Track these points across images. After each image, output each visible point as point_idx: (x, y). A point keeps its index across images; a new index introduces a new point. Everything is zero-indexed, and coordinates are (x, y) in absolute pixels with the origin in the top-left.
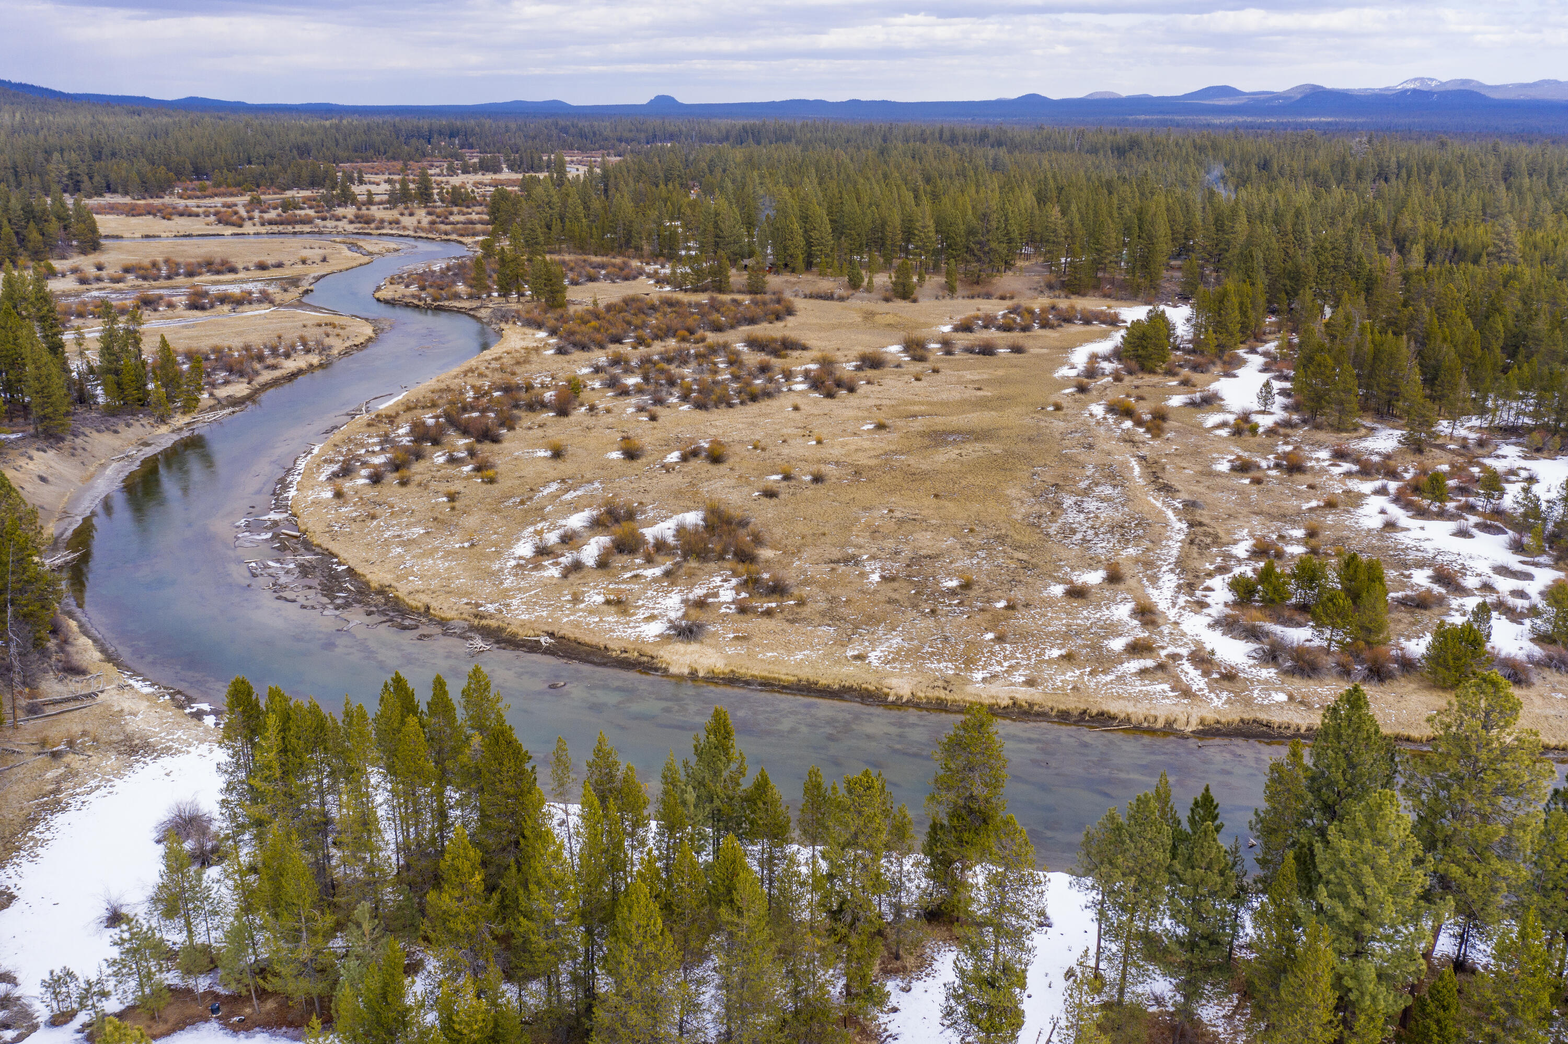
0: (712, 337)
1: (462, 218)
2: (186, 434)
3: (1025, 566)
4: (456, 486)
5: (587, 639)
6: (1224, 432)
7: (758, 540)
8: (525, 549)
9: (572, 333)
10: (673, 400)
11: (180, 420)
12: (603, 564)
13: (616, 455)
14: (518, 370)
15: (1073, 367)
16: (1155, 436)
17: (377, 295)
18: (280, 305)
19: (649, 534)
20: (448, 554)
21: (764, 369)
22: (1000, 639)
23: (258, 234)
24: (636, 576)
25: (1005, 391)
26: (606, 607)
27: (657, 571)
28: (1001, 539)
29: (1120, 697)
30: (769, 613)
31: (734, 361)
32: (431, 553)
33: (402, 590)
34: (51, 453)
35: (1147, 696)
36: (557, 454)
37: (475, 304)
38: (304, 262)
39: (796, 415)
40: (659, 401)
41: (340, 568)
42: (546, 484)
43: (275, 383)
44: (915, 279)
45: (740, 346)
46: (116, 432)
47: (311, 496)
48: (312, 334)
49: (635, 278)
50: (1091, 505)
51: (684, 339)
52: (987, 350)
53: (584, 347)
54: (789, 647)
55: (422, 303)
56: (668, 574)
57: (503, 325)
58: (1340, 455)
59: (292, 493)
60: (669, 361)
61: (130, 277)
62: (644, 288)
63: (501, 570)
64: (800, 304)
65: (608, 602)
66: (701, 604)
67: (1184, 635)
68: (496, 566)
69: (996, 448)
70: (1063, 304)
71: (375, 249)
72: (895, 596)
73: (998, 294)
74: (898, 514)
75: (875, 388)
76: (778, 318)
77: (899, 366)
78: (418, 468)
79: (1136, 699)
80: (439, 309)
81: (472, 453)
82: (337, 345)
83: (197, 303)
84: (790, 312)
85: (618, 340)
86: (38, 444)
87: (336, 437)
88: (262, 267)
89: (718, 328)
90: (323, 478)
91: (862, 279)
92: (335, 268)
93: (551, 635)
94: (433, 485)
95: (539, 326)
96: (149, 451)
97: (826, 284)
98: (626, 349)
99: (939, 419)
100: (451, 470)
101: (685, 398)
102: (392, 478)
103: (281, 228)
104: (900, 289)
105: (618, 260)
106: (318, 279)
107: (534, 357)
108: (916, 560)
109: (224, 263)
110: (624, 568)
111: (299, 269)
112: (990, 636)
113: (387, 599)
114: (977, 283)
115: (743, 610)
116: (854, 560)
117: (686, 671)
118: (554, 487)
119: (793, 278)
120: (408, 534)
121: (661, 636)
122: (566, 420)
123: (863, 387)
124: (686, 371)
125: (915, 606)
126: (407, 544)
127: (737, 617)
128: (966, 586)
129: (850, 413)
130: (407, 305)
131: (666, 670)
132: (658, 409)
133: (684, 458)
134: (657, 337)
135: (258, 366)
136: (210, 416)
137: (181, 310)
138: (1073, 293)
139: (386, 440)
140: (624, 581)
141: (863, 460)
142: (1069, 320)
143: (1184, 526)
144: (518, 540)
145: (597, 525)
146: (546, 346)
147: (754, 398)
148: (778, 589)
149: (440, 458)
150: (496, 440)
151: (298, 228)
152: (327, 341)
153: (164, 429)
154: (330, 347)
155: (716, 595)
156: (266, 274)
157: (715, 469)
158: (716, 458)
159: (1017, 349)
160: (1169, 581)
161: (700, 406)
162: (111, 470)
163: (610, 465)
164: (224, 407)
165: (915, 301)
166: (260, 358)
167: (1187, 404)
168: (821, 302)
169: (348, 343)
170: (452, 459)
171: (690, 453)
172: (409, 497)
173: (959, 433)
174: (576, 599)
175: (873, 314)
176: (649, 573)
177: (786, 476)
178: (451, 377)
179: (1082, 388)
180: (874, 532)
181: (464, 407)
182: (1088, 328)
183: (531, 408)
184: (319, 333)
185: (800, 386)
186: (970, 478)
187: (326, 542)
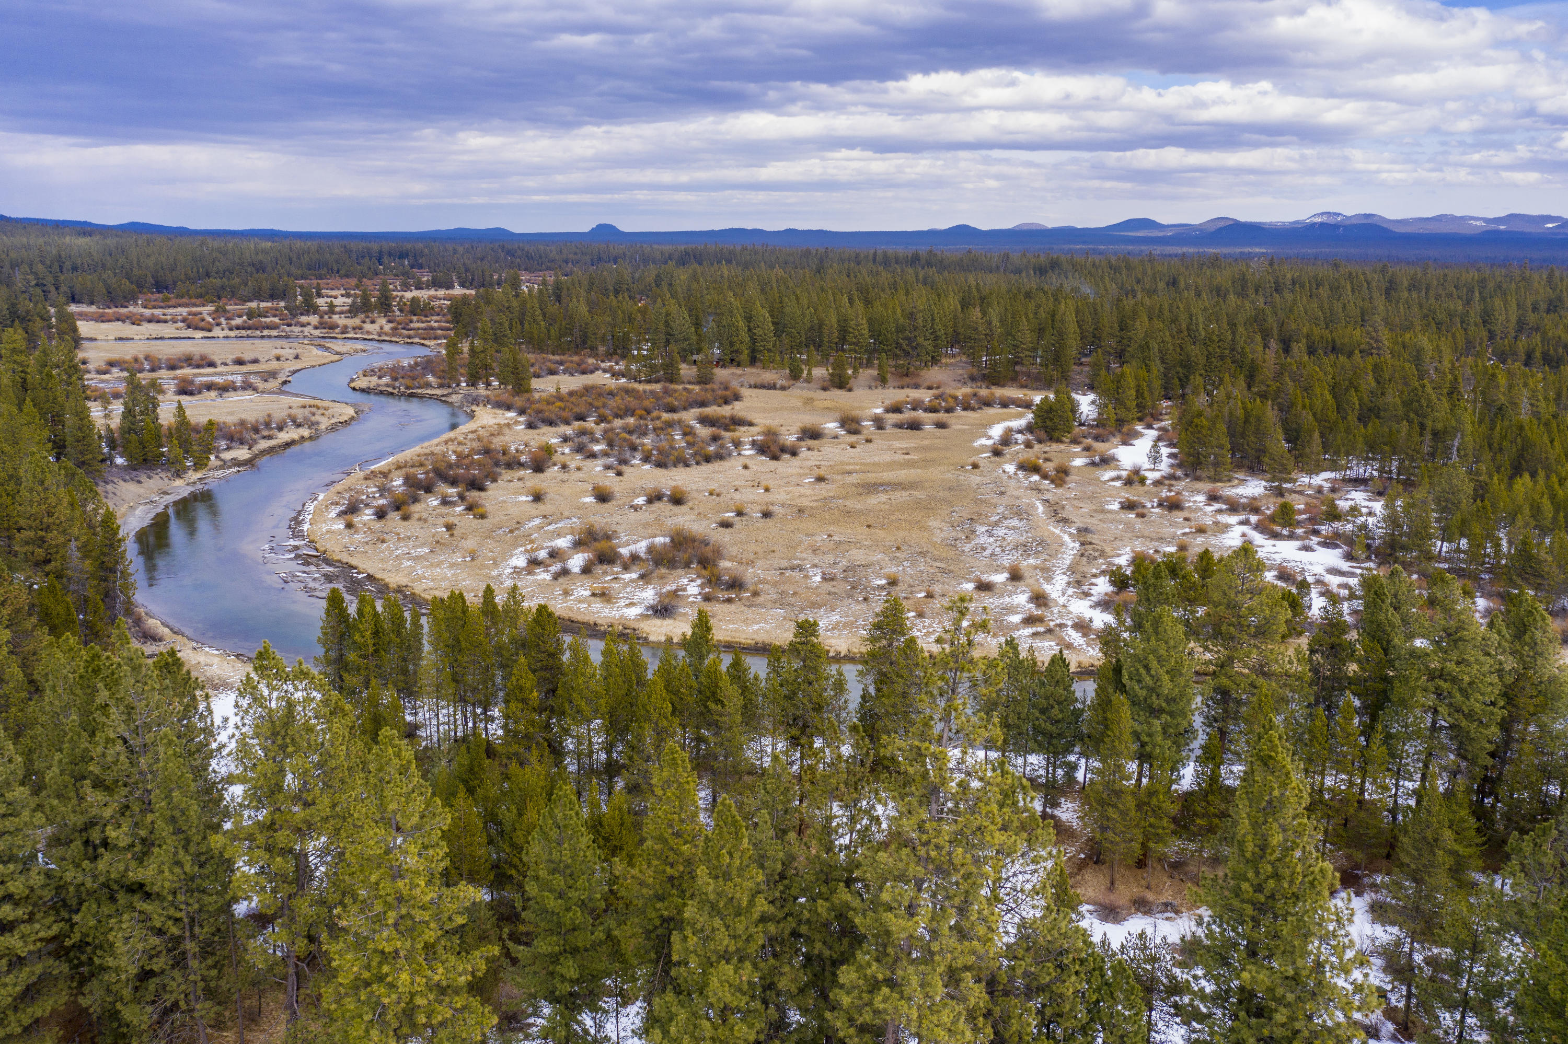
0: (666, 416)
1: (423, 325)
2: (199, 486)
3: (943, 571)
4: (452, 520)
5: (580, 618)
6: (1118, 484)
7: (718, 555)
8: (520, 561)
9: (540, 411)
10: (636, 462)
11: (193, 476)
12: (587, 570)
13: (590, 500)
14: (494, 440)
15: (990, 438)
16: (1058, 486)
17: (352, 385)
18: (263, 392)
19: (624, 551)
20: (452, 566)
21: (715, 438)
22: (920, 615)
23: (227, 337)
24: (616, 578)
25: (929, 455)
26: (592, 598)
27: (634, 576)
28: (923, 554)
30: (729, 601)
31: (688, 432)
32: (439, 564)
33: (418, 589)
35: (1037, 649)
36: (538, 498)
37: (446, 391)
38: (278, 359)
39: (746, 472)
40: (624, 462)
41: (360, 576)
42: (531, 519)
43: (271, 450)
44: (850, 372)
45: (693, 423)
46: (139, 482)
47: (324, 527)
48: (300, 414)
49: (592, 372)
50: (1000, 532)
51: (641, 418)
52: (915, 426)
53: (551, 423)
54: (747, 622)
55: (396, 391)
56: (642, 577)
57: (474, 408)
58: (1213, 498)
59: (306, 527)
60: (631, 432)
61: (115, 370)
62: (601, 379)
63: (500, 575)
64: (745, 392)
65: (594, 595)
66: (672, 595)
67: (1070, 613)
68: (495, 573)
69: (919, 494)
70: (984, 392)
71: (344, 349)
72: (833, 590)
73: (926, 384)
74: (836, 538)
75: (815, 453)
76: (726, 402)
77: (836, 437)
78: (416, 508)
80: (412, 395)
81: (462, 497)
82: (325, 423)
83: (185, 389)
84: (737, 397)
85: (582, 418)
87: (338, 488)
88: (240, 362)
89: (672, 410)
90: (333, 514)
91: (802, 371)
92: (308, 364)
94: (432, 520)
95: (509, 408)
96: (170, 499)
97: (769, 376)
98: (590, 424)
99: (869, 475)
100: (445, 510)
101: (646, 459)
102: (395, 516)
103: (249, 332)
104: (837, 380)
105: (576, 358)
106: (294, 372)
107: (506, 431)
108: (851, 568)
109: (203, 358)
110: (605, 573)
111: (274, 365)
112: (912, 614)
113: (405, 597)
114: (907, 375)
115: (707, 599)
116: (801, 568)
117: (663, 639)
118: (537, 521)
119: (738, 371)
120: (415, 552)
121: (641, 615)
122: (542, 475)
123: (804, 452)
124: (646, 440)
125: (851, 596)
126: (417, 559)
127: (703, 603)
128: (893, 583)
129: (795, 470)
130: (381, 393)
131: (646, 639)
132: (624, 468)
133: (650, 501)
134: (617, 416)
135: (255, 436)
136: (218, 474)
137: (173, 395)
138: (994, 384)
139: (382, 490)
140: (606, 582)
141: (805, 503)
142: (988, 403)
143: (1077, 545)
144: (512, 556)
145: (578, 544)
146: (516, 422)
147: (708, 459)
148: (736, 585)
149: (433, 502)
150: (482, 489)
151: (266, 332)
152: (313, 418)
153: (179, 482)
154: (318, 423)
155: (685, 590)
156: (244, 369)
157: (677, 509)
158: (677, 500)
159: (941, 425)
160: (1061, 580)
161: (660, 465)
162: (139, 511)
163: (585, 506)
164: (230, 467)
165: (850, 390)
166: (256, 430)
167: (1088, 464)
168: (765, 391)
169: (334, 421)
170: (445, 502)
171: (654, 498)
172: (412, 528)
173: (889, 484)
174: (566, 593)
175: (812, 400)
176: (627, 576)
177: (740, 514)
178: (434, 445)
179: (997, 453)
180: (816, 551)
181: (450, 466)
182: (1005, 410)
183: (509, 466)
184: (306, 412)
185: (748, 451)
186: (898, 515)
187: (345, 558)
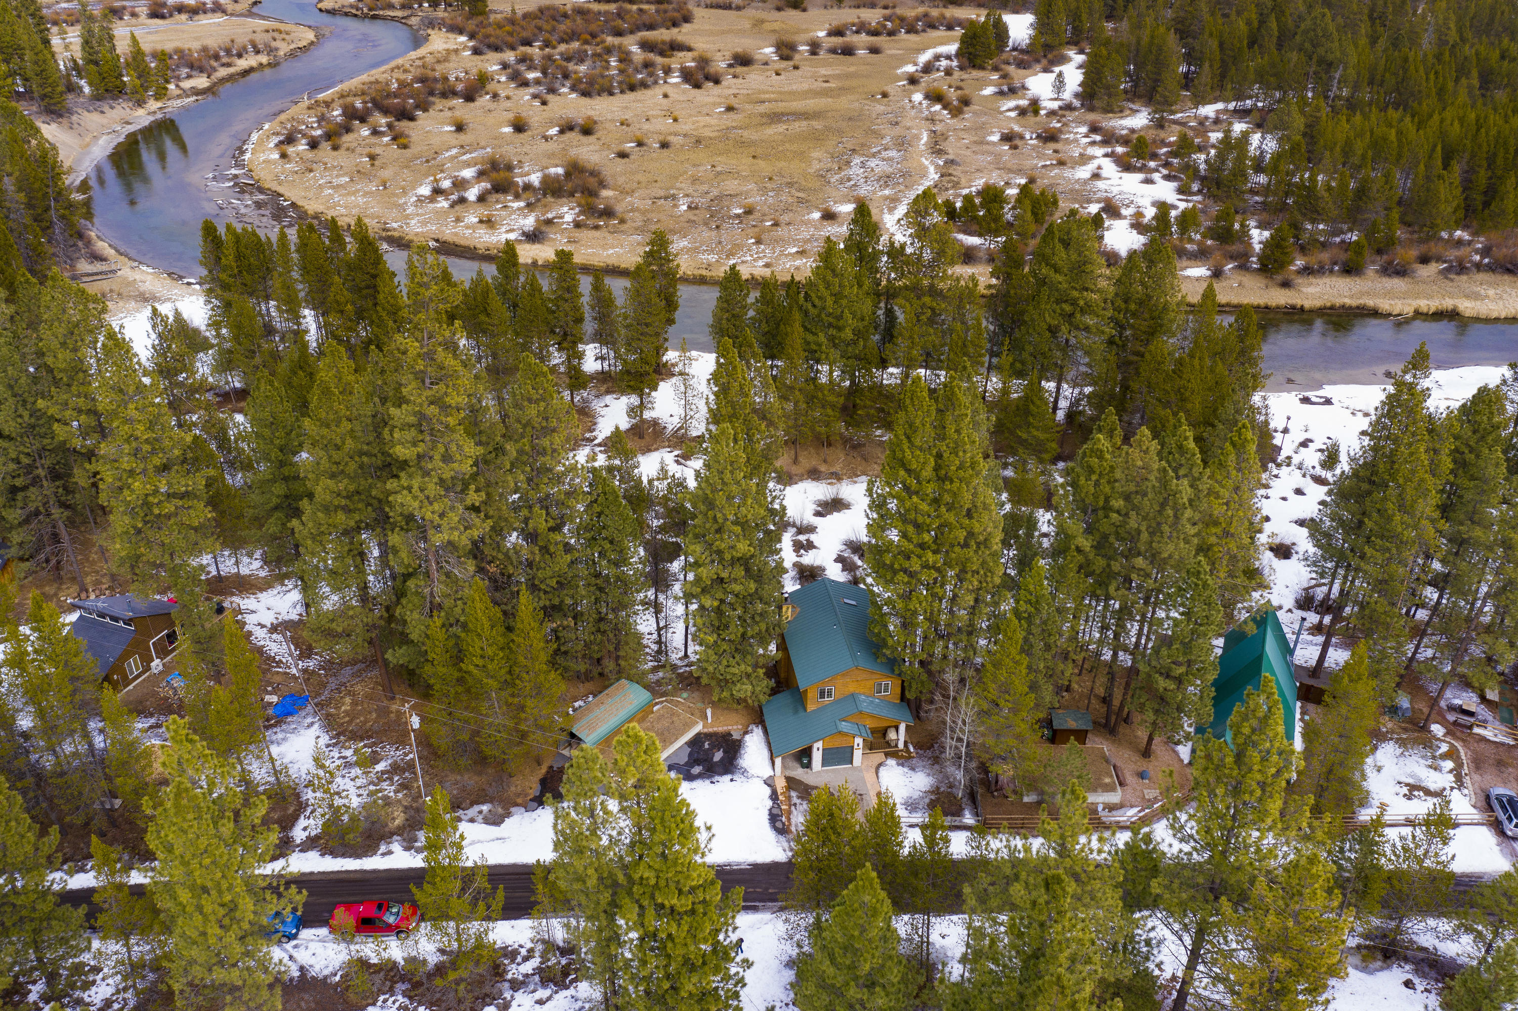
0: (610, 40)
2: (159, 116)
3: (800, 201)
4: (378, 150)
5: (463, 242)
6: (1013, 114)
7: (602, 184)
8: (425, 190)
9: (487, 36)
10: (565, 90)
11: (153, 105)
12: (481, 199)
13: (508, 130)
14: (438, 67)
15: (916, 64)
16: (954, 116)
17: (320, 6)
18: (232, 15)
19: (519, 180)
20: (366, 194)
21: (647, 65)
22: (759, 242)
24: (505, 207)
25: (847, 83)
26: (479, 225)
27: (522, 204)
28: (790, 185)
30: (597, 227)
31: (625, 58)
32: (354, 193)
34: (54, 126)
36: (460, 128)
37: (406, 13)
39: (665, 101)
40: (552, 91)
41: (286, 203)
42: (449, 149)
43: (231, 78)
45: (635, 49)
46: (102, 112)
47: (262, 157)
48: (260, 38)
50: (873, 163)
51: (586, 42)
52: (848, 51)
53: (497, 49)
54: (604, 247)
55: (359, 13)
56: (529, 205)
57: (430, 31)
58: (1094, 129)
59: (247, 156)
60: (568, 59)
63: (405, 203)
64: (699, 13)
65: (481, 221)
66: (549, 222)
68: (402, 201)
69: (817, 124)
70: (935, 13)
72: (693, 218)
73: (882, 4)
74: (719, 169)
75: (740, 81)
76: (675, 24)
77: (766, 64)
78: (347, 139)
80: (375, 17)
81: (390, 126)
82: (283, 48)
83: (157, 12)
84: (687, 19)
85: (528, 43)
86: (43, 118)
87: (283, 117)
89: (619, 33)
90: (272, 145)
93: (437, 241)
94: (359, 150)
95: (461, 32)
96: (131, 128)
98: (535, 51)
99: (781, 104)
100: (374, 140)
101: (573, 89)
102: (326, 146)
107: (453, 57)
108: (719, 198)
110: (497, 202)
112: (752, 241)
115: (578, 226)
116: (674, 197)
117: (530, 261)
118: (454, 151)
120: (335, 182)
121: (516, 240)
122: (471, 105)
123: (728, 80)
124: (582, 68)
125: (706, 224)
126: (336, 188)
127: (573, 230)
128: (749, 212)
129: (710, 100)
132: (550, 98)
133: (562, 132)
134: (562, 40)
135: (215, 64)
136: (178, 103)
137: (143, 18)
139: (321, 119)
140: (496, 210)
141: (707, 133)
142: (933, 26)
143: (937, 177)
144: (421, 185)
145: (481, 174)
146: (465, 48)
147: (632, 88)
148: (608, 213)
149: (365, 132)
150: (412, 119)
152: (274, 44)
153: (141, 112)
154: (277, 49)
155: (562, 217)
157: (585, 139)
158: (587, 131)
159: (874, 50)
160: (902, 210)
161: (585, 94)
162: (103, 141)
163: (502, 136)
164: (188, 96)
165: (804, 10)
166: (217, 57)
167: (996, 93)
168: (720, 11)
169: (293, 46)
170: (375, 132)
171: (567, 128)
172: (341, 158)
173: (793, 114)
174: (458, 220)
175: (763, 21)
176: (516, 205)
177: (640, 144)
178: (378, 74)
179: (913, 80)
180: (695, 180)
181: (389, 95)
182: (950, 33)
183: (444, 95)
184: (267, 37)
185: (675, 79)
186: (787, 146)
187: (275, 187)
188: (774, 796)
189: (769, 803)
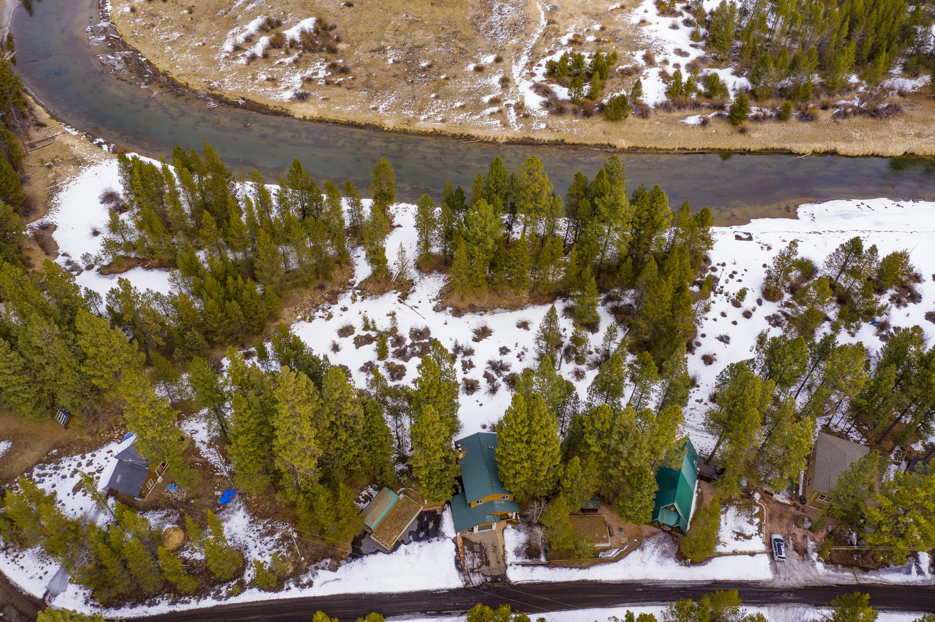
3: (461, 51)
5: (258, 101)
7: (339, 38)
8: (229, 46)
12: (265, 55)
19: (288, 34)
20: (192, 50)
22: (437, 97)
24: (281, 63)
26: (267, 82)
27: (291, 59)
28: (455, 34)
29: (478, 127)
30: (339, 84)
32: (183, 50)
33: (174, 74)
35: (489, 126)
41: (143, 59)
47: (119, 10)
50: (506, 9)
54: (345, 103)
56: (295, 61)
59: (108, 7)
63: (219, 60)
65: (268, 79)
66: (309, 80)
67: (518, 93)
68: (216, 58)
72: (398, 72)
74: (410, 18)
79: (483, 128)
93: (243, 99)
108: (412, 50)
110: (276, 58)
112: (433, 95)
113: (168, 78)
115: (328, 83)
116: (383, 50)
117: (302, 117)
118: (241, 1)
120: (172, 37)
121: (291, 99)
125: (405, 78)
126: (172, 44)
127: (325, 87)
128: (431, 65)
131: (293, 116)
140: (276, 66)
143: (546, 23)
144: (225, 40)
145: (263, 29)
148: (345, 70)
155: (317, 74)
160: (525, 59)
172: (170, 10)
174: (254, 77)
176: (287, 61)
180: (396, 31)
187: (133, 42)
188: (457, 550)
189: (455, 553)
